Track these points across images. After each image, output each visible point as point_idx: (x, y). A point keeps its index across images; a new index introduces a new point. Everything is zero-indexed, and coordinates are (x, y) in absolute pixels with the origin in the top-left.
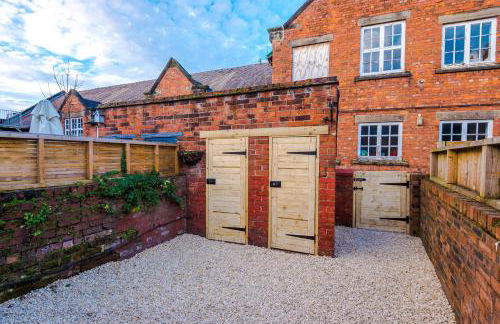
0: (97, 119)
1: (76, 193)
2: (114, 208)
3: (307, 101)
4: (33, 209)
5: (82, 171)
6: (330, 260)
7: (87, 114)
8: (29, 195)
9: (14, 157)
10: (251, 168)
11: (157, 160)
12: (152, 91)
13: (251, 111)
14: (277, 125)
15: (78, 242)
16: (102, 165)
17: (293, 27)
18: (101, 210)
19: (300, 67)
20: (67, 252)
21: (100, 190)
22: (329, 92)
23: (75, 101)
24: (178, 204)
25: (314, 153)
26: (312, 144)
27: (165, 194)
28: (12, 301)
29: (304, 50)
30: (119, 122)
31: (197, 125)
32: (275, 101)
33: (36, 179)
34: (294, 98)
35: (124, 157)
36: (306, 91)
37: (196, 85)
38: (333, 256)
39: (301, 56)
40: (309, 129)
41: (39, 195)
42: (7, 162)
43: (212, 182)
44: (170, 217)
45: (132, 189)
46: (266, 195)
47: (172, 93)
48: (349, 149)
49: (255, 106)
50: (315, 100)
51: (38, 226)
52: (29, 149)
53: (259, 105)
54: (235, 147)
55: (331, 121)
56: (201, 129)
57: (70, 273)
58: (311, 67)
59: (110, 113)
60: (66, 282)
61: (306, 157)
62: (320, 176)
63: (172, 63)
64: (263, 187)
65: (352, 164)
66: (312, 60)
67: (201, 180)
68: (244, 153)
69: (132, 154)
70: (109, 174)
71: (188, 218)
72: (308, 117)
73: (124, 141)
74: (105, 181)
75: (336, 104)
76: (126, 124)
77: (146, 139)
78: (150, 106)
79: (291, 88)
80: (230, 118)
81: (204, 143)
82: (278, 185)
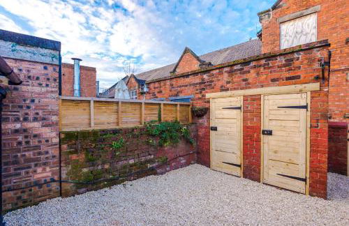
0: (146, 90)
1: (136, 132)
2: (155, 142)
3: (297, 63)
4: (116, 140)
5: (138, 120)
6: (321, 202)
7: (139, 87)
8: (115, 132)
9: (108, 111)
10: (245, 119)
11: (178, 114)
12: (175, 70)
13: (245, 77)
14: (268, 85)
15: (137, 160)
16: (149, 116)
17: (280, 7)
18: (148, 143)
19: (288, 38)
20: (131, 166)
21: (147, 131)
22: (320, 54)
23: (133, 80)
24: (191, 143)
25: (305, 107)
26: (304, 99)
27: (183, 136)
28: (106, 189)
29: (292, 23)
30: (157, 90)
31: (204, 89)
32: (266, 66)
33: (118, 124)
34: (284, 62)
35: (160, 111)
36: (296, 55)
37: (202, 63)
38: (326, 199)
39: (288, 29)
40: (299, 87)
41: (119, 133)
42: (106, 114)
43: (215, 129)
44: (187, 151)
45: (164, 131)
46: (258, 141)
47: (187, 70)
48: (342, 103)
49: (249, 72)
50: (305, 62)
51: (118, 149)
52: (115, 107)
53: (252, 71)
54: (232, 104)
55: (322, 78)
56: (207, 92)
57: (132, 178)
58: (298, 36)
59: (152, 86)
60: (130, 183)
61: (297, 111)
62: (311, 127)
63: (186, 51)
64: (255, 135)
65: (345, 118)
66: (299, 30)
67: (206, 128)
68: (239, 108)
69: (164, 110)
70: (152, 122)
71: (198, 153)
72: (298, 77)
73: (160, 102)
74: (150, 126)
75: (328, 63)
76: (160, 92)
77: (172, 101)
78: (174, 80)
79: (281, 55)
80: (228, 82)
81: (209, 102)
82: (270, 133)
